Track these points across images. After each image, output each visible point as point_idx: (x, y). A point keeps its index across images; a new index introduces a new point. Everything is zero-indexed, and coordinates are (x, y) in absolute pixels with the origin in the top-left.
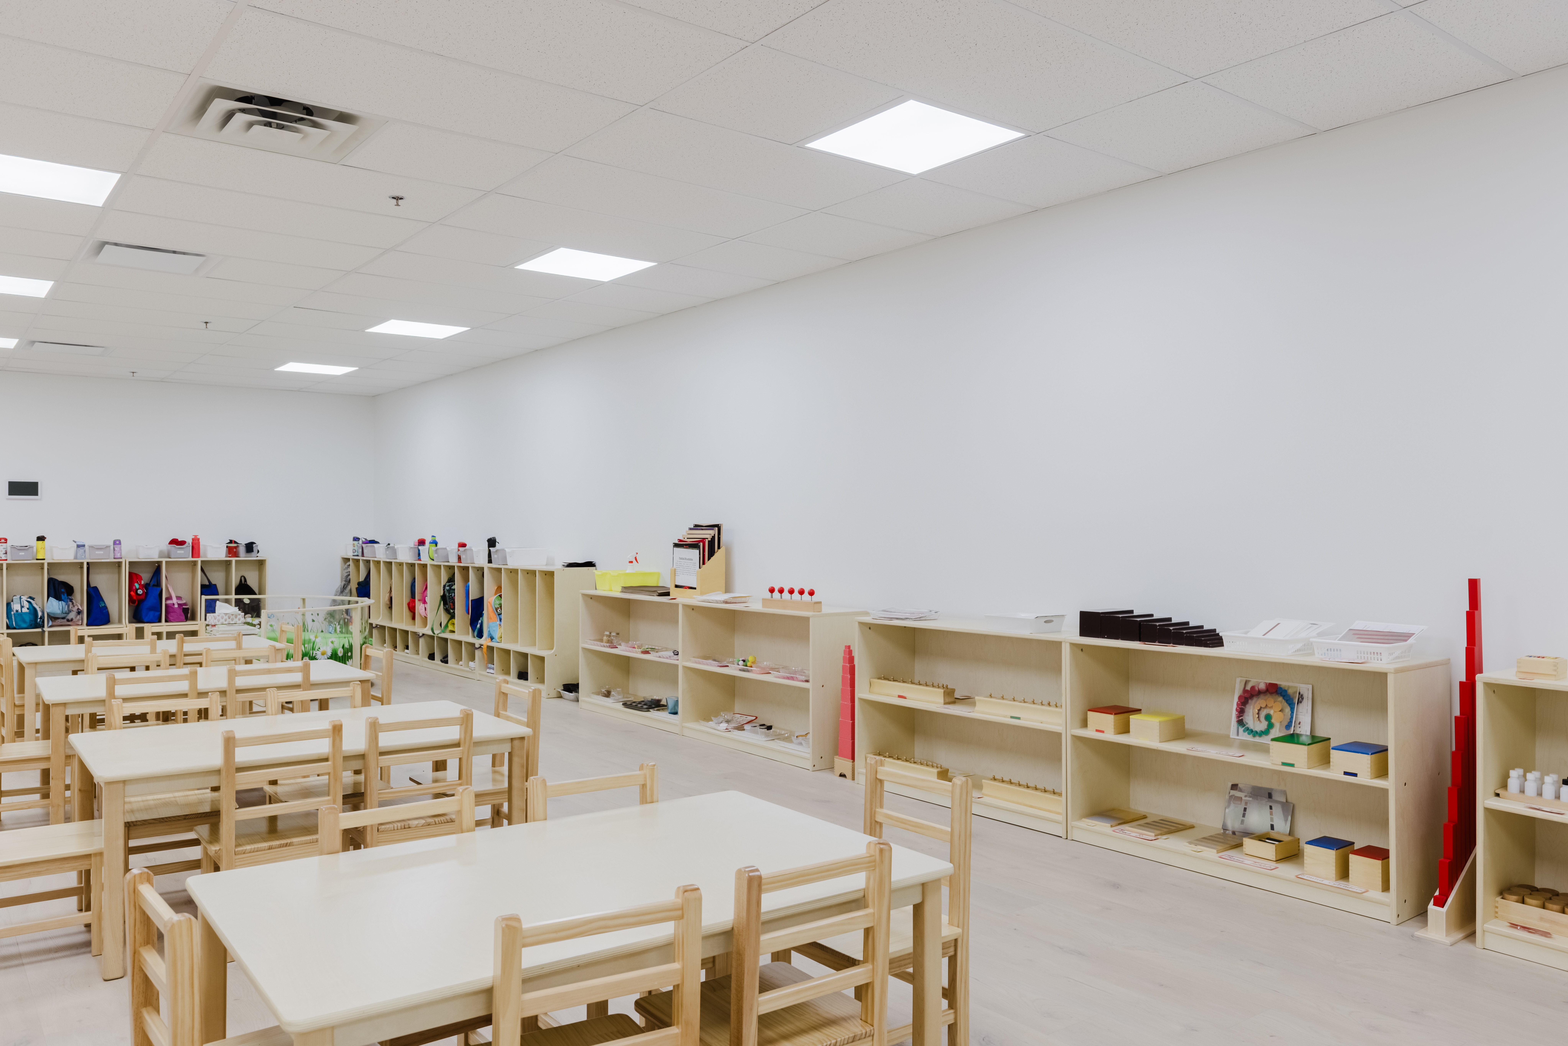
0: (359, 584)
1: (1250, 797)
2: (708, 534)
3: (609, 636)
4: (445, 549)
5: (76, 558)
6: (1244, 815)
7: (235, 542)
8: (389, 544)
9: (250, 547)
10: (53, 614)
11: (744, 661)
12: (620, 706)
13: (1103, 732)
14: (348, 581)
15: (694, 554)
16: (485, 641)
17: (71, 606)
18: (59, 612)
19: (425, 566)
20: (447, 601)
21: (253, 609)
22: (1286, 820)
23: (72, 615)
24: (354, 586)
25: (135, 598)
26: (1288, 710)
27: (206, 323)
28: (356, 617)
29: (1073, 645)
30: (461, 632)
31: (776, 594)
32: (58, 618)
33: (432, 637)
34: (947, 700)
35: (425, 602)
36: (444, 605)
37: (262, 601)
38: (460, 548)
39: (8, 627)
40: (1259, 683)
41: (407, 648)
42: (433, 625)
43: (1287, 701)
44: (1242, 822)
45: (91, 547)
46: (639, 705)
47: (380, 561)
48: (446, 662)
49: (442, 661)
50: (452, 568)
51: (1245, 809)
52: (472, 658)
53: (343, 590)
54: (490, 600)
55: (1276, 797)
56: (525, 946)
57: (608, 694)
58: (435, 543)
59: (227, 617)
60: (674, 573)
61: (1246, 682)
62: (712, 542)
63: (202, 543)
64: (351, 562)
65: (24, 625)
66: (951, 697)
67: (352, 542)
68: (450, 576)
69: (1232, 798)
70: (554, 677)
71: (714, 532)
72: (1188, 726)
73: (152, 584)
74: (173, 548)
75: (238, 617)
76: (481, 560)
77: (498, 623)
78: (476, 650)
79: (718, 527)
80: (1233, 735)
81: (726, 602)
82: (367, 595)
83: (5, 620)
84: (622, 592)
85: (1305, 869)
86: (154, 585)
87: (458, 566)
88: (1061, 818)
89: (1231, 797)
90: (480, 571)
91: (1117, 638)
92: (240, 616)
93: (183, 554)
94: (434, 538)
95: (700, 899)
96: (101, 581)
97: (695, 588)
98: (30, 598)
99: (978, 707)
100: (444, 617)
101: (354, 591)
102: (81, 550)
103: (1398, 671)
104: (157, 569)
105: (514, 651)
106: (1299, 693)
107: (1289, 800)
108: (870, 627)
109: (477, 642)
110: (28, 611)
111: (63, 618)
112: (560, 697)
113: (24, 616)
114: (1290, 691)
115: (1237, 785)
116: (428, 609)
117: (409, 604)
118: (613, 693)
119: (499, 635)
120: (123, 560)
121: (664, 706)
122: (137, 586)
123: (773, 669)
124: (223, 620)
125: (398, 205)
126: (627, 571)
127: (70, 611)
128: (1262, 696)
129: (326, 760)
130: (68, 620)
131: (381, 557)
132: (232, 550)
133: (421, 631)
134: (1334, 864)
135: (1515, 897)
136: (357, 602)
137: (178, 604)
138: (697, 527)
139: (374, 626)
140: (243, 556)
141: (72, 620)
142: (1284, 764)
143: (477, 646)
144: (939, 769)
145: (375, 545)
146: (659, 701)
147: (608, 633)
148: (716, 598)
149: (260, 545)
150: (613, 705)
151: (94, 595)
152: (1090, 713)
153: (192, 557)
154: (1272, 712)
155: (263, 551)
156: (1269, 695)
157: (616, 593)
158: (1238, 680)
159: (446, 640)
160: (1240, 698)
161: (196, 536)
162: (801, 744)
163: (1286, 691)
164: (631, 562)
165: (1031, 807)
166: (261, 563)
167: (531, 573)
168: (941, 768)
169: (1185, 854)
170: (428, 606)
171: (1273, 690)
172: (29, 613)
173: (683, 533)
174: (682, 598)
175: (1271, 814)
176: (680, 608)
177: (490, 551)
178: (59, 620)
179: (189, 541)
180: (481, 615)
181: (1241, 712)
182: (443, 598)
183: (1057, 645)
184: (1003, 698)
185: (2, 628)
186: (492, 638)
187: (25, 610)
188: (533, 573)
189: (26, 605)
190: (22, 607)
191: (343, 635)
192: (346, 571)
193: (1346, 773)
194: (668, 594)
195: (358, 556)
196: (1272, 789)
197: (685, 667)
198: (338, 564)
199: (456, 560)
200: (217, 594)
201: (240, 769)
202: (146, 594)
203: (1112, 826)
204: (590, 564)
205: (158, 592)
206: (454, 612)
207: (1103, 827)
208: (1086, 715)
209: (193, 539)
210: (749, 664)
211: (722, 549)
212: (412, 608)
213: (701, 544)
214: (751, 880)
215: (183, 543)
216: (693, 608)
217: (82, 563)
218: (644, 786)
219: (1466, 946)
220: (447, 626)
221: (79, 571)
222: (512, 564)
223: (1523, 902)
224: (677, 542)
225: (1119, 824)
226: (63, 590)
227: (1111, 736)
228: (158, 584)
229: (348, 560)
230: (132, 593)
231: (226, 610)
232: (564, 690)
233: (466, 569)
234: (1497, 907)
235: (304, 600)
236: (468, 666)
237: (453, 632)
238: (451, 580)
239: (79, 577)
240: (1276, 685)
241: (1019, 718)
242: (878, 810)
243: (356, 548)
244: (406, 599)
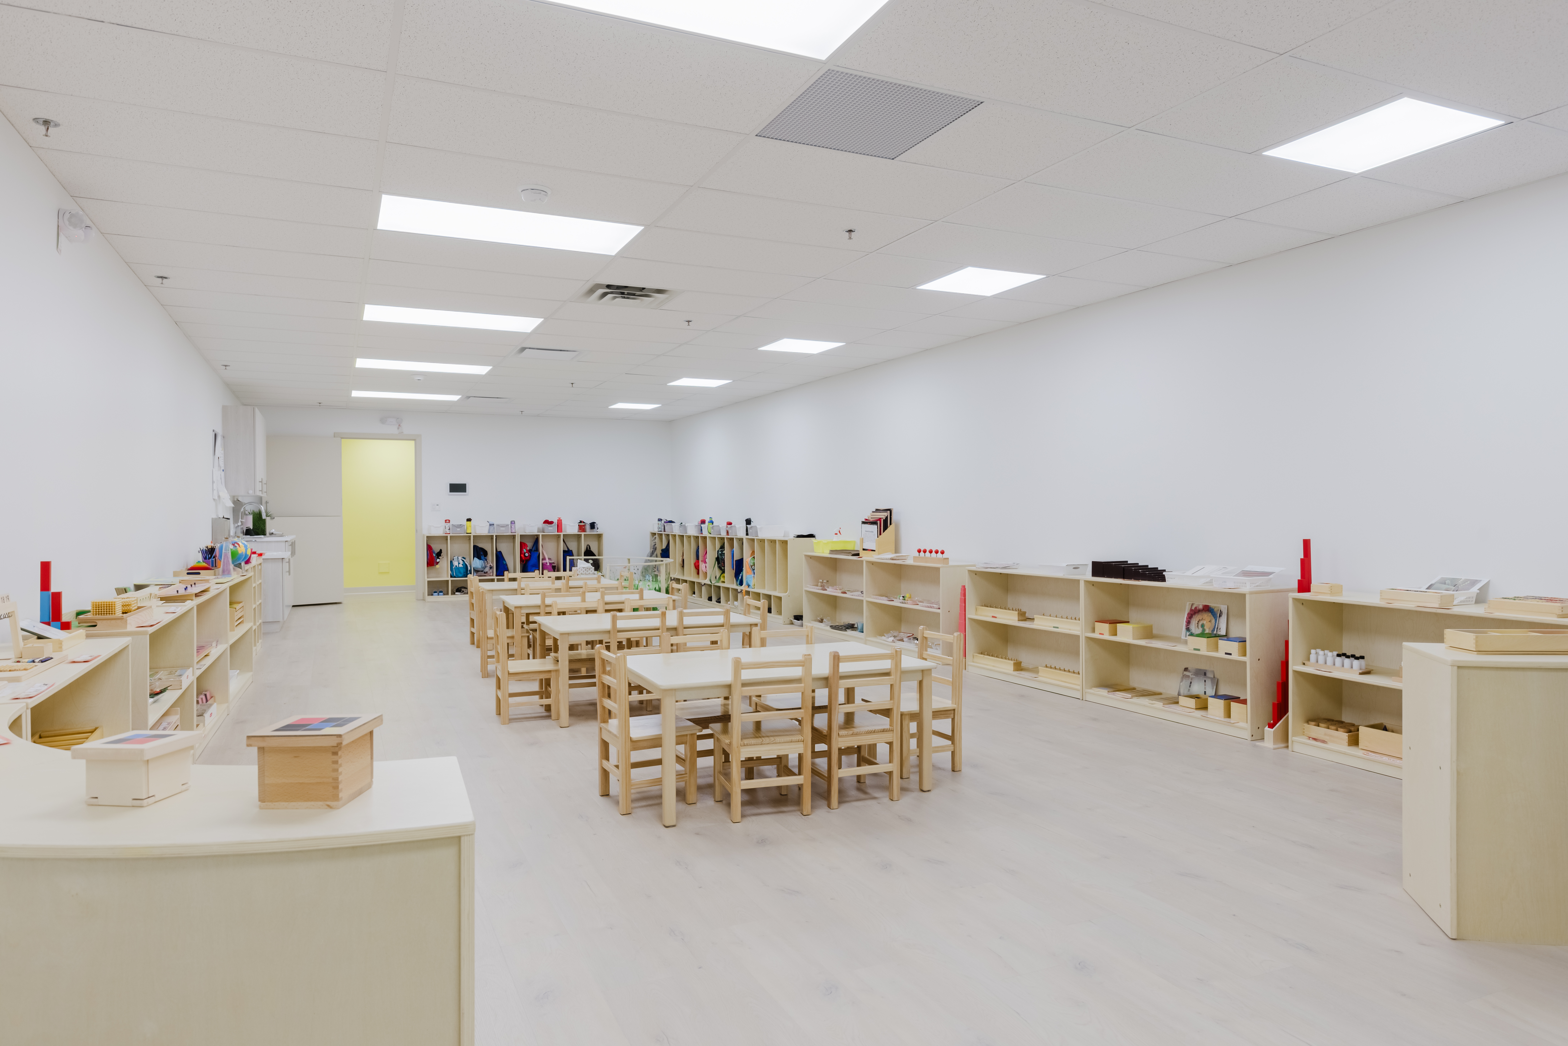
0: (662, 550)
1: (1194, 675)
2: (883, 515)
3: (822, 583)
4: (719, 526)
5: (489, 532)
6: (1190, 687)
7: (584, 522)
8: (682, 523)
9: (593, 525)
10: (477, 568)
11: (903, 597)
12: (829, 628)
13: (1103, 634)
14: (655, 549)
15: (874, 528)
16: (744, 588)
17: (486, 563)
18: (480, 567)
19: (705, 538)
20: (720, 561)
21: (597, 565)
22: (1213, 689)
23: (487, 570)
24: (659, 552)
25: (524, 558)
26: (1213, 621)
27: (572, 384)
28: (663, 570)
29: (1087, 582)
30: (729, 581)
31: (922, 553)
32: (479, 571)
33: (710, 586)
34: (1020, 619)
35: (705, 562)
36: (718, 564)
37: (600, 561)
38: (728, 526)
39: (451, 577)
40: (1199, 605)
41: (694, 593)
42: (711, 577)
43: (1213, 615)
44: (1189, 690)
45: (498, 525)
46: (841, 627)
47: (676, 535)
48: (720, 602)
49: (716, 601)
50: (723, 539)
51: (1191, 683)
52: (736, 599)
53: (652, 555)
54: (747, 561)
55: (1208, 675)
56: (742, 669)
57: (821, 621)
58: (712, 522)
59: (584, 570)
60: (862, 540)
61: (1192, 605)
62: (886, 521)
63: (563, 523)
64: (657, 536)
65: (460, 575)
66: (1023, 617)
67: (657, 522)
68: (722, 544)
69: (1184, 677)
70: (788, 610)
71: (887, 514)
72: (1155, 632)
73: (533, 549)
74: (546, 526)
75: (591, 569)
76: (741, 534)
77: (753, 575)
78: (738, 594)
79: (890, 510)
80: (1183, 637)
81: (893, 559)
82: (668, 557)
83: (450, 572)
84: (830, 553)
85: (1209, 712)
86: (534, 551)
87: (727, 538)
88: (1079, 688)
89: (1183, 675)
90: (741, 540)
91: (1112, 578)
92: (592, 569)
93: (552, 530)
94: (711, 519)
95: (811, 659)
96: (504, 548)
97: (875, 551)
98: (463, 558)
99: (1036, 622)
100: (718, 572)
101: (659, 555)
102: (492, 527)
103: (1251, 593)
104: (536, 540)
105: (763, 594)
106: (1220, 611)
107: (1216, 676)
108: (976, 573)
109: (739, 588)
110: (462, 566)
111: (482, 571)
112: (792, 624)
113: (460, 569)
114: (1215, 610)
115: (1188, 668)
116: (707, 567)
117: (695, 564)
118: (824, 620)
119: (753, 584)
120: (516, 534)
121: (856, 628)
122: (525, 551)
123: (921, 602)
124: (582, 572)
125: (689, 325)
126: (834, 540)
127: (486, 567)
128: (1200, 613)
129: (658, 629)
130: (485, 573)
131: (677, 532)
132: (582, 527)
133: (703, 582)
134: (1223, 708)
135: (1314, 723)
136: (662, 561)
137: (550, 563)
138: (877, 510)
139: (672, 579)
140: (589, 531)
141: (487, 572)
142: (1195, 649)
143: (739, 591)
144: (1015, 661)
145: (673, 524)
146: (853, 625)
147: (821, 581)
148: (886, 557)
149: (599, 524)
150: (824, 627)
151: (499, 556)
152: (1096, 623)
153: (558, 532)
154: (1205, 622)
155: (601, 529)
156: (1204, 612)
157: (826, 554)
158: (1188, 603)
159: (719, 587)
160: (1188, 614)
161: (559, 518)
162: (937, 649)
163: (1213, 609)
164: (836, 534)
165: (1065, 682)
166: (599, 537)
167: (773, 542)
168: (1016, 660)
169: (1144, 706)
170: (707, 565)
171: (1207, 609)
172: (463, 567)
173: (868, 515)
174: (866, 557)
175: (1205, 685)
176: (864, 563)
177: (747, 527)
178: (480, 572)
179: (556, 521)
180: (742, 570)
181: (1188, 623)
182: (717, 559)
183: (1077, 582)
184: (1050, 616)
185: (448, 577)
186: (749, 586)
187: (461, 566)
188: (775, 541)
189: (461, 562)
190: (459, 564)
191: (654, 583)
192: (654, 542)
193: (1226, 654)
194: (858, 555)
195: (661, 531)
196: (1206, 670)
197: (868, 602)
198: (648, 537)
199: (725, 534)
200: (573, 556)
201: (619, 631)
202: (530, 556)
203: (1108, 692)
204: (811, 536)
205: (538, 555)
206: (724, 569)
207: (1104, 692)
208: (1094, 625)
209: (558, 520)
210: (906, 599)
211: (893, 525)
212: (697, 567)
213: (879, 522)
214: (834, 657)
215: (552, 523)
216: (873, 563)
217: (493, 536)
218: (808, 636)
219: (1285, 750)
220: (720, 578)
221: (490, 541)
222: (761, 536)
223: (1318, 726)
224: (864, 520)
225: (1114, 691)
226: (482, 553)
227: (1107, 637)
228: (537, 549)
229: (655, 534)
230: (522, 555)
231: (583, 565)
232: (794, 619)
233: (731, 540)
234: (1304, 729)
235: (629, 560)
236: (734, 605)
237: (724, 582)
238: (722, 547)
239: (490, 545)
240: (1208, 606)
241: (1058, 628)
242: (925, 652)
243: (660, 526)
244: (693, 561)
